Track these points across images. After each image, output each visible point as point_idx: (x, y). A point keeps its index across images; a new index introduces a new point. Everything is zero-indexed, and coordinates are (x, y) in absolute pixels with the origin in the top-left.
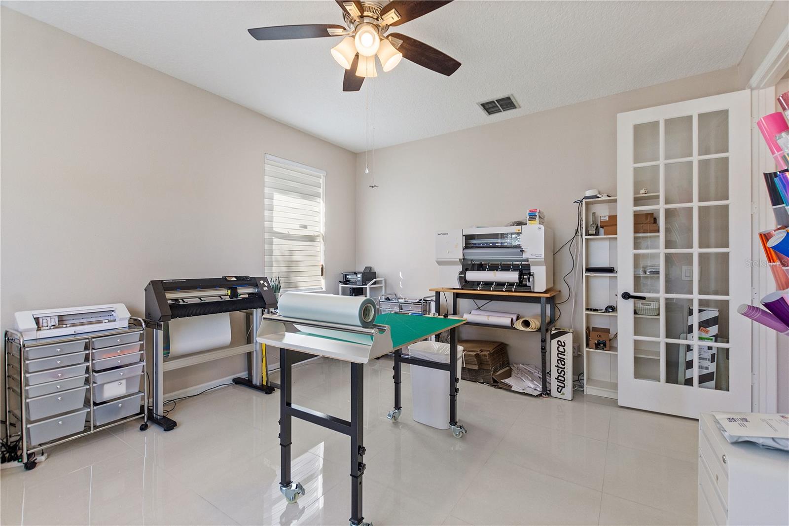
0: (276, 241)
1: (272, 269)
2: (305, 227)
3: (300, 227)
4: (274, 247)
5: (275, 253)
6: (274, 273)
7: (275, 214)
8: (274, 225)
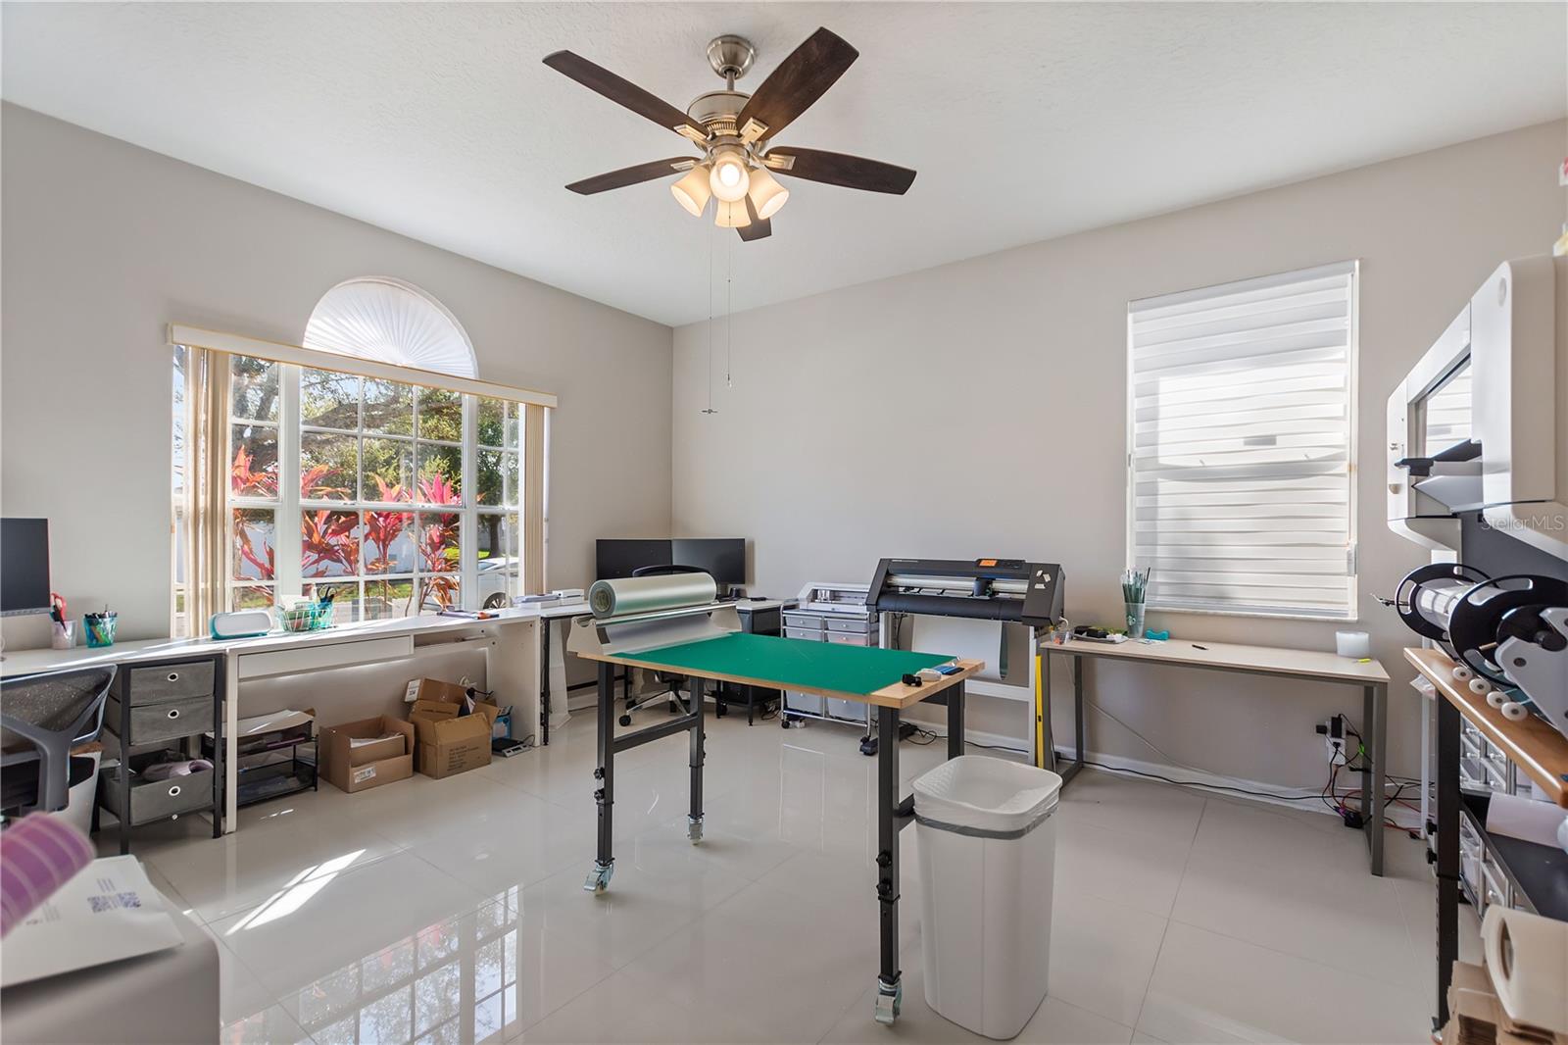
0: (1165, 486)
1: (1155, 551)
2: (1270, 440)
3: (1246, 443)
4: (1162, 501)
5: (1163, 513)
6: (1160, 560)
7: (1162, 425)
8: (1162, 450)
